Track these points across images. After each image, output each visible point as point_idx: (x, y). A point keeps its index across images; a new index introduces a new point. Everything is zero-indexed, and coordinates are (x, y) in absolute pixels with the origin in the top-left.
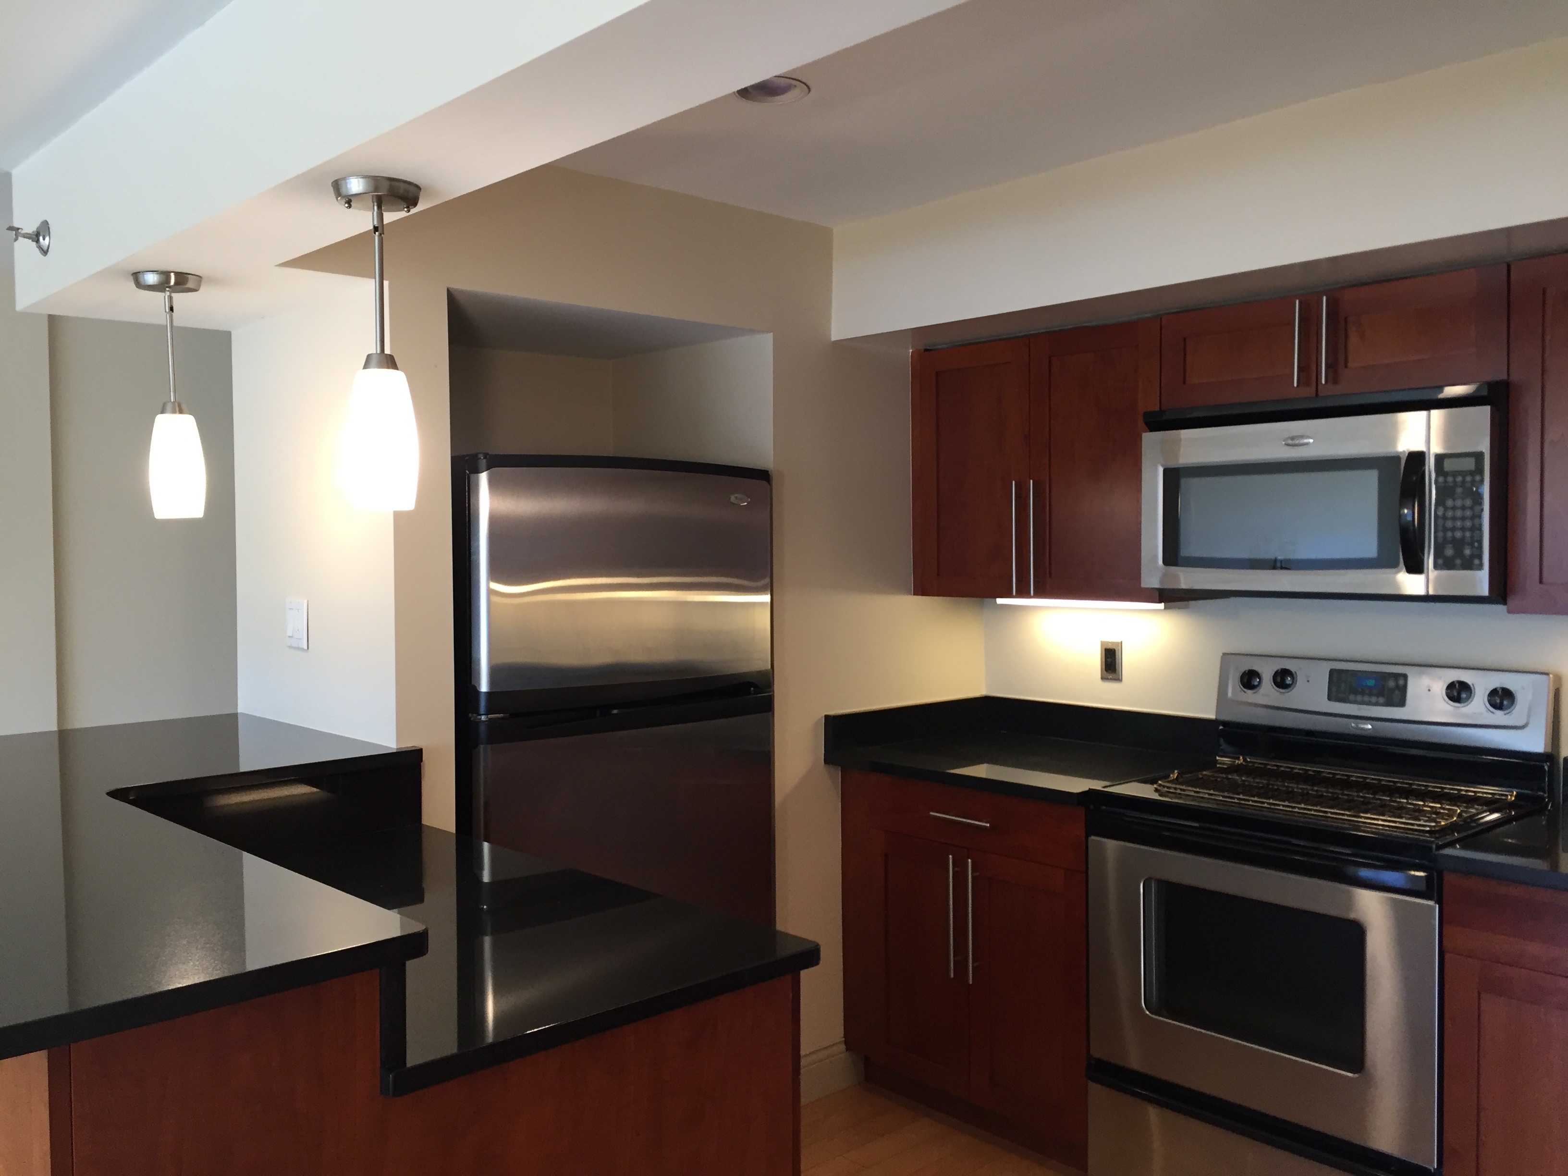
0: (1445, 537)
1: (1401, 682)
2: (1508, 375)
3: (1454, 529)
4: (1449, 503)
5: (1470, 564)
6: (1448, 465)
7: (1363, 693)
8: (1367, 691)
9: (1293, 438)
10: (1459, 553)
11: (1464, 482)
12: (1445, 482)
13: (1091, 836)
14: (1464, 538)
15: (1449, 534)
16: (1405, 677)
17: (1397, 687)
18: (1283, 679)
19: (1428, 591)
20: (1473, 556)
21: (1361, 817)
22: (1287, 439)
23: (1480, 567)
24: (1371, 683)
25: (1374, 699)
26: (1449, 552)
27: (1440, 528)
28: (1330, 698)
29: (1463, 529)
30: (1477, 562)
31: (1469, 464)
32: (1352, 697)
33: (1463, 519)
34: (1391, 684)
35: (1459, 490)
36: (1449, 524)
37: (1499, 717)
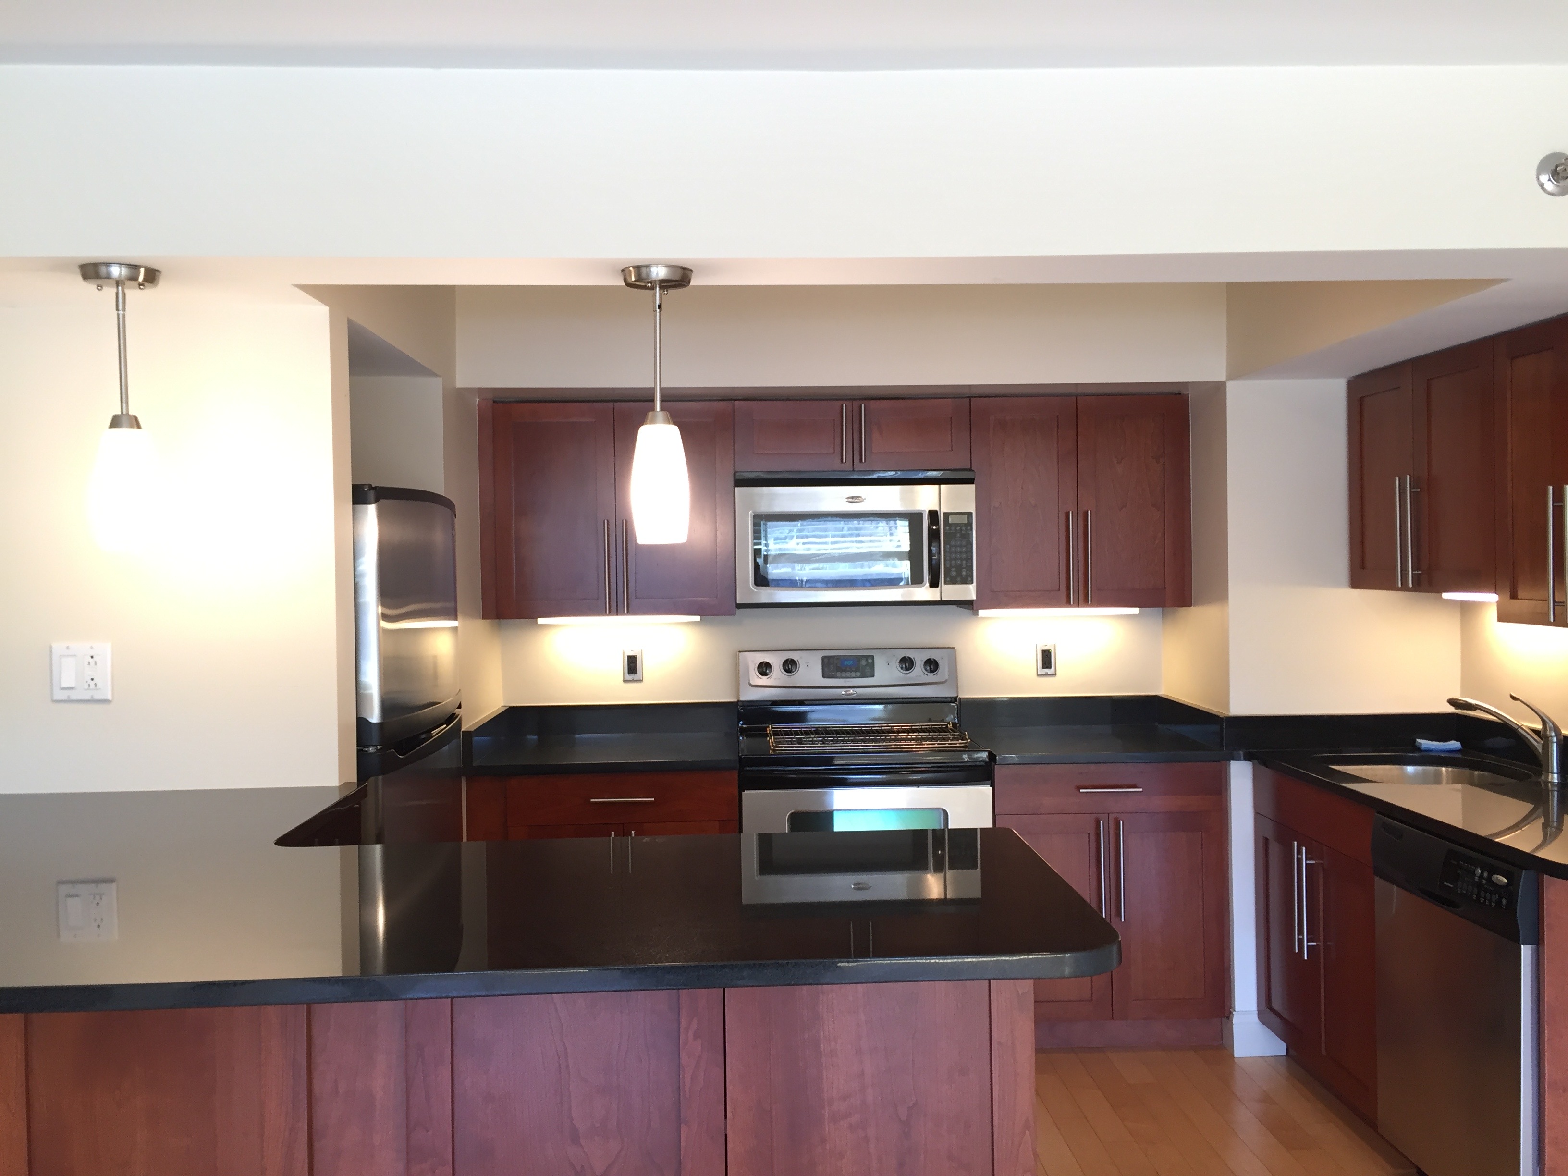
0: (951, 564)
1: (870, 661)
2: (971, 466)
3: (956, 559)
4: (953, 543)
5: (967, 580)
6: (951, 520)
7: (846, 671)
8: (848, 669)
9: (852, 498)
10: (959, 573)
11: (961, 530)
12: (950, 530)
13: (744, 791)
14: (961, 565)
15: (953, 562)
16: (872, 657)
17: (868, 664)
18: (790, 666)
19: (941, 598)
20: (967, 576)
21: (924, 744)
22: (848, 498)
23: (972, 583)
24: (851, 663)
25: (853, 674)
26: (954, 573)
27: (948, 558)
28: (824, 676)
29: (961, 559)
30: (969, 579)
31: (964, 519)
32: (838, 674)
33: (961, 553)
34: (864, 662)
35: (958, 535)
36: (953, 556)
37: (931, 677)
